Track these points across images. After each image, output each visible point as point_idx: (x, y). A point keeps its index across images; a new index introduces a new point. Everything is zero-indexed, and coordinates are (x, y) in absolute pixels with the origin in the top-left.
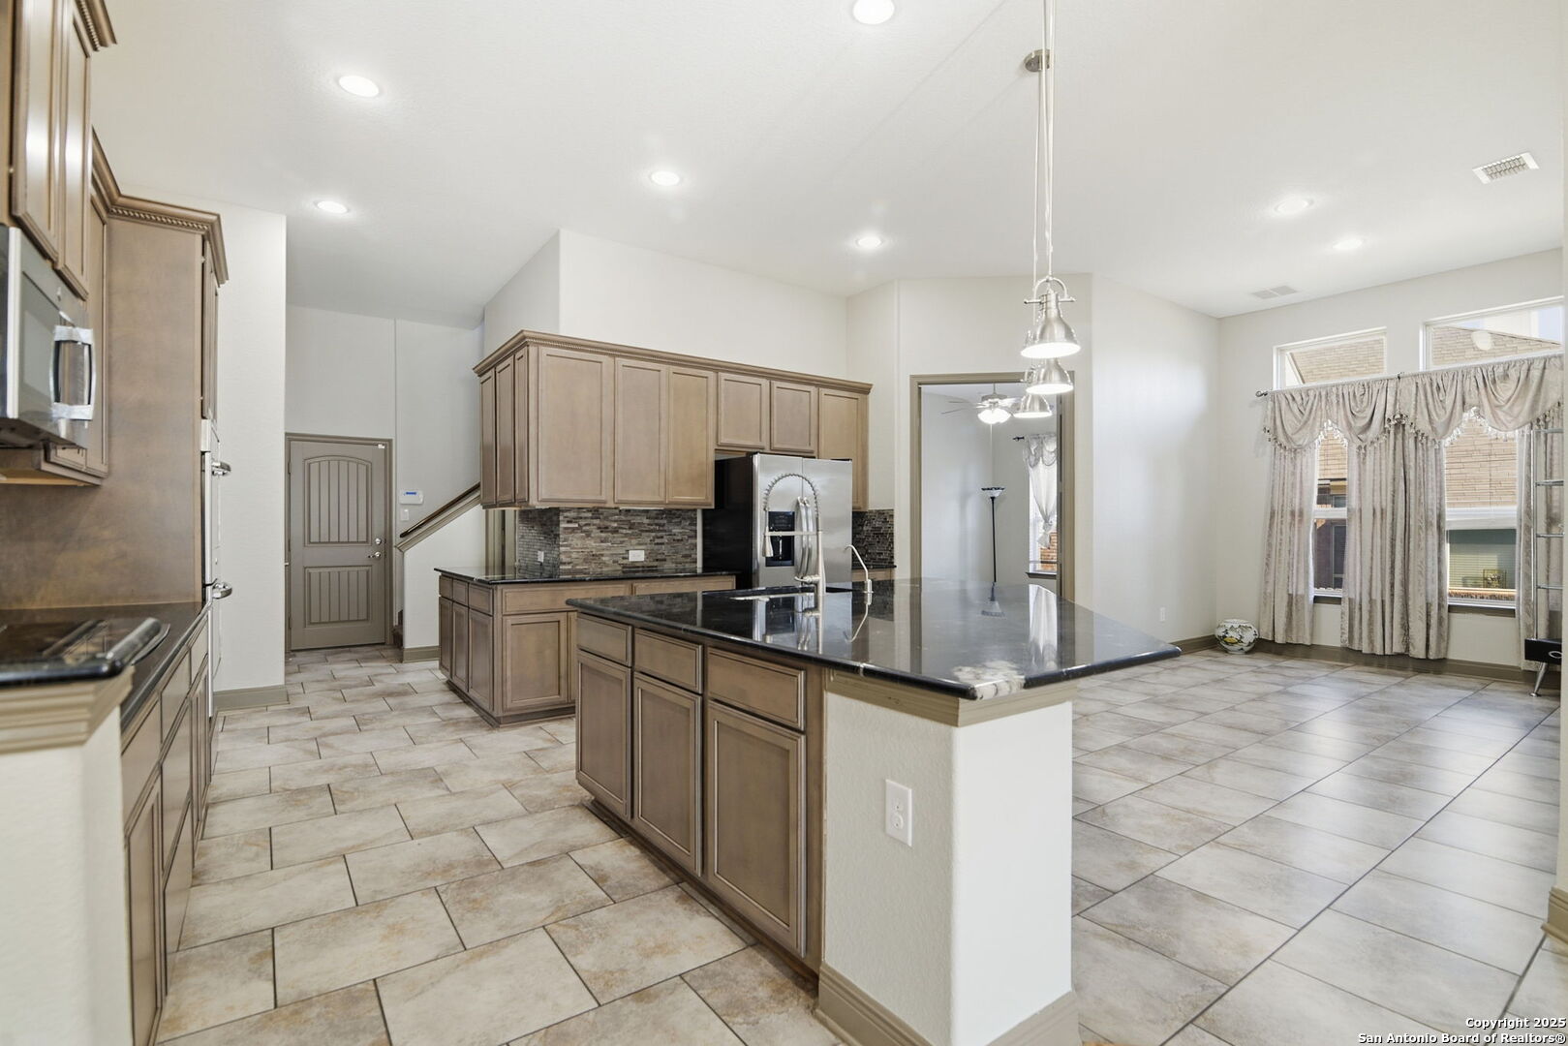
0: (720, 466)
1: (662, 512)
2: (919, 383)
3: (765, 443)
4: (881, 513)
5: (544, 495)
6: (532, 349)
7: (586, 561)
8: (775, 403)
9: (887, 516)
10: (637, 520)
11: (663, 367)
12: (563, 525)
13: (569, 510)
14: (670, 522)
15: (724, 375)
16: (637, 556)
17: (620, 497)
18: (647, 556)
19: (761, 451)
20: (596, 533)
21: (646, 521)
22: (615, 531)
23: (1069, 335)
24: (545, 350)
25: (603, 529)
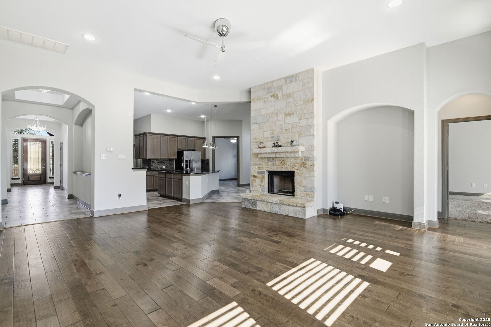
0: (178, 152)
1: (168, 160)
2: (214, 138)
3: (186, 148)
4: (207, 160)
5: (149, 157)
6: (147, 135)
7: (155, 168)
8: (188, 141)
9: (208, 160)
10: (164, 161)
11: (168, 136)
12: (152, 162)
13: (152, 160)
14: (170, 162)
15: (179, 137)
16: (164, 167)
17: (161, 157)
18: (166, 167)
19: (186, 150)
20: (157, 163)
21: (165, 161)
22: (160, 163)
23: (207, 145)
24: (149, 135)
25: (158, 163)
